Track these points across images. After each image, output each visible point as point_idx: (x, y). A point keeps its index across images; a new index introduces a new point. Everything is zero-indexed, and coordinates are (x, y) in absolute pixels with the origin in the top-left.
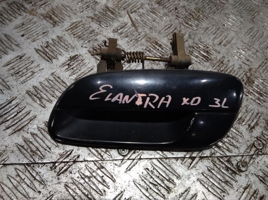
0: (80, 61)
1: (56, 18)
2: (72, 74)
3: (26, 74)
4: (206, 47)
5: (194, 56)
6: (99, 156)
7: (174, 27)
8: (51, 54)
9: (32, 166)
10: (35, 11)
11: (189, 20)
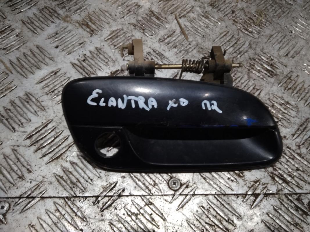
1: (93, 26)
4: (270, 59)
5: (256, 71)
6: (147, 190)
7: (231, 35)
8: (89, 68)
9: (72, 199)
10: (70, 17)
11: (249, 25)
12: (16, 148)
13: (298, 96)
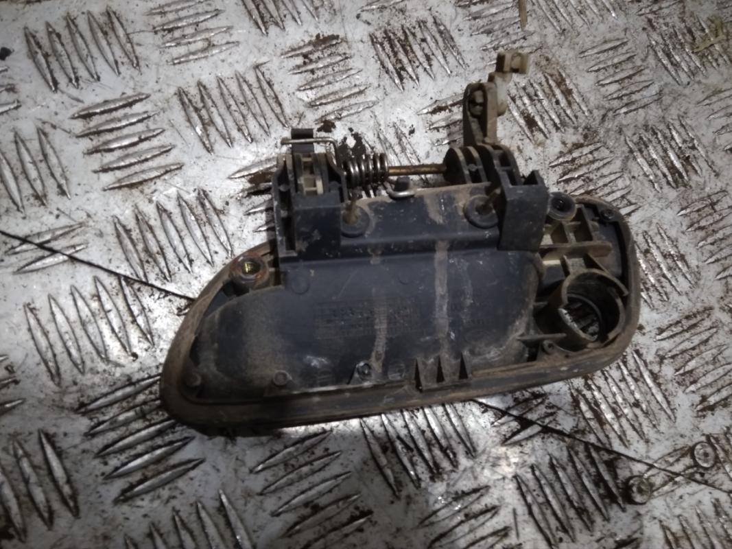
0: (339, 58)
2: (308, 87)
3: (191, 40)
4: (690, 145)
5: (645, 159)
7: (627, 52)
8: (271, 7)
9: (136, 286)
11: (677, 46)
12: (48, 129)
13: (711, 252)
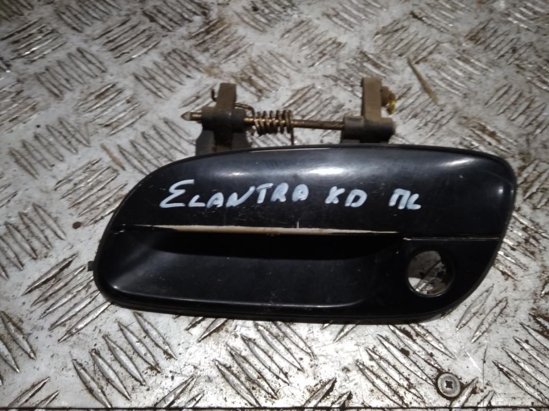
1: (261, 83)
6: (395, 398)
10: (218, 67)
